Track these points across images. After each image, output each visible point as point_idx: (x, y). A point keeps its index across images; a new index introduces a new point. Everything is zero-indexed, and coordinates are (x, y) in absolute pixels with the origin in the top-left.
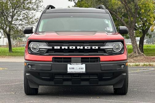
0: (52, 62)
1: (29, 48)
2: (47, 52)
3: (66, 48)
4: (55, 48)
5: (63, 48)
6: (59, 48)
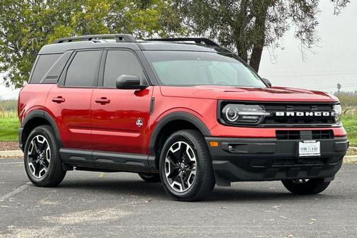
0: (275, 139)
1: (223, 116)
2: (264, 122)
3: (293, 114)
4: (278, 114)
5: (288, 114)
6: (282, 114)
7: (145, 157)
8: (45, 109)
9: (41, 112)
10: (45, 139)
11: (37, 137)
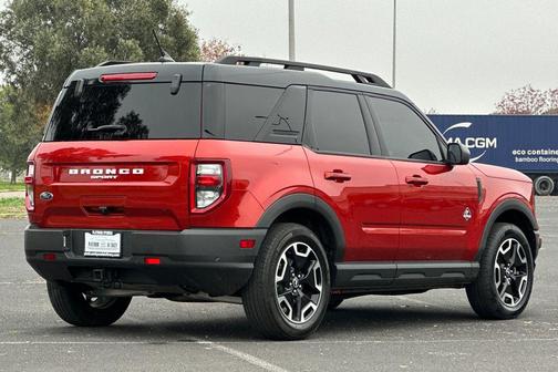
7: (468, 265)
8: (316, 191)
9: (308, 199)
10: (309, 249)
11: (295, 245)
